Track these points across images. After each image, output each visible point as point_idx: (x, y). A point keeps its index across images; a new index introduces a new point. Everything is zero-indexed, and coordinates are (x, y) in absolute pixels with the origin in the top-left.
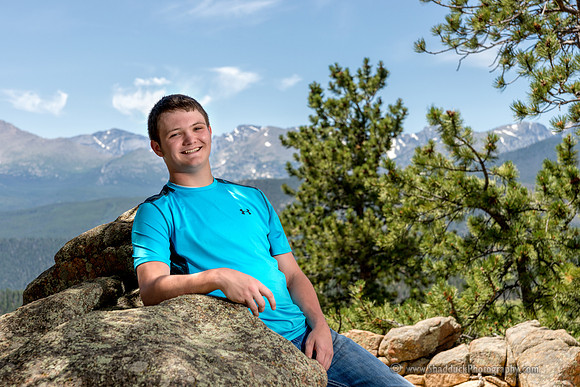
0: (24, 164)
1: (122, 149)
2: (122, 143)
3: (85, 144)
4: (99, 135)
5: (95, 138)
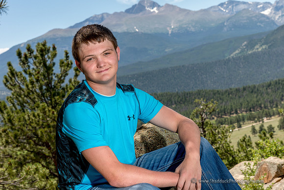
0: (185, 26)
1: (234, 10)
2: (234, 7)
3: (215, 11)
4: (222, 5)
5: (220, 7)
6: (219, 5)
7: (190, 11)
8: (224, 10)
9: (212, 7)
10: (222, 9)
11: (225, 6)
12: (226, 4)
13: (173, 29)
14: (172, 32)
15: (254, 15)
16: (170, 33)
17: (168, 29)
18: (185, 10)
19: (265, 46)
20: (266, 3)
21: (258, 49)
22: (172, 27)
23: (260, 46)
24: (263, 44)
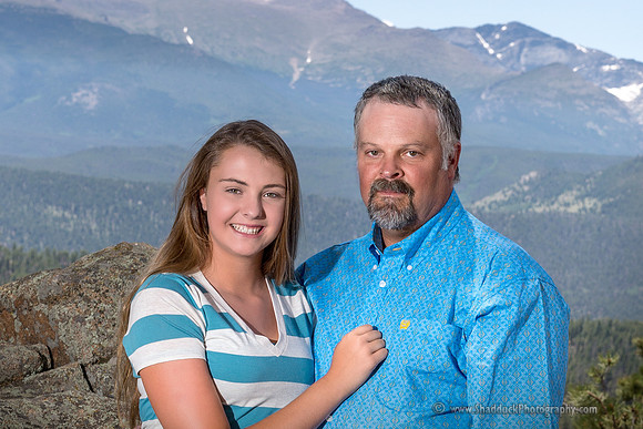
0: (351, 68)
1: (523, 60)
2: (525, 50)
3: (461, 45)
4: (487, 30)
5: (478, 36)
6: (479, 29)
7: (379, 22)
8: (491, 51)
9: (452, 30)
10: (486, 45)
11: (497, 36)
12: (503, 33)
13: (308, 66)
14: (304, 75)
15: (583, 92)
16: (296, 77)
17: (294, 62)
19: (594, 201)
20: (632, 62)
21: (567, 205)
22: (309, 61)
23: (577, 198)
24: (588, 195)
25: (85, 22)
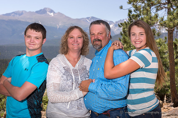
3: (84, 21)
6: (87, 18)
7: (70, 18)
8: (89, 21)
9: (82, 18)
10: (88, 20)
11: (90, 19)
12: (90, 18)
14: (59, 27)
16: (58, 28)
17: (57, 25)
18: (68, 17)
20: (111, 21)
22: (60, 25)
25: (23, 21)
